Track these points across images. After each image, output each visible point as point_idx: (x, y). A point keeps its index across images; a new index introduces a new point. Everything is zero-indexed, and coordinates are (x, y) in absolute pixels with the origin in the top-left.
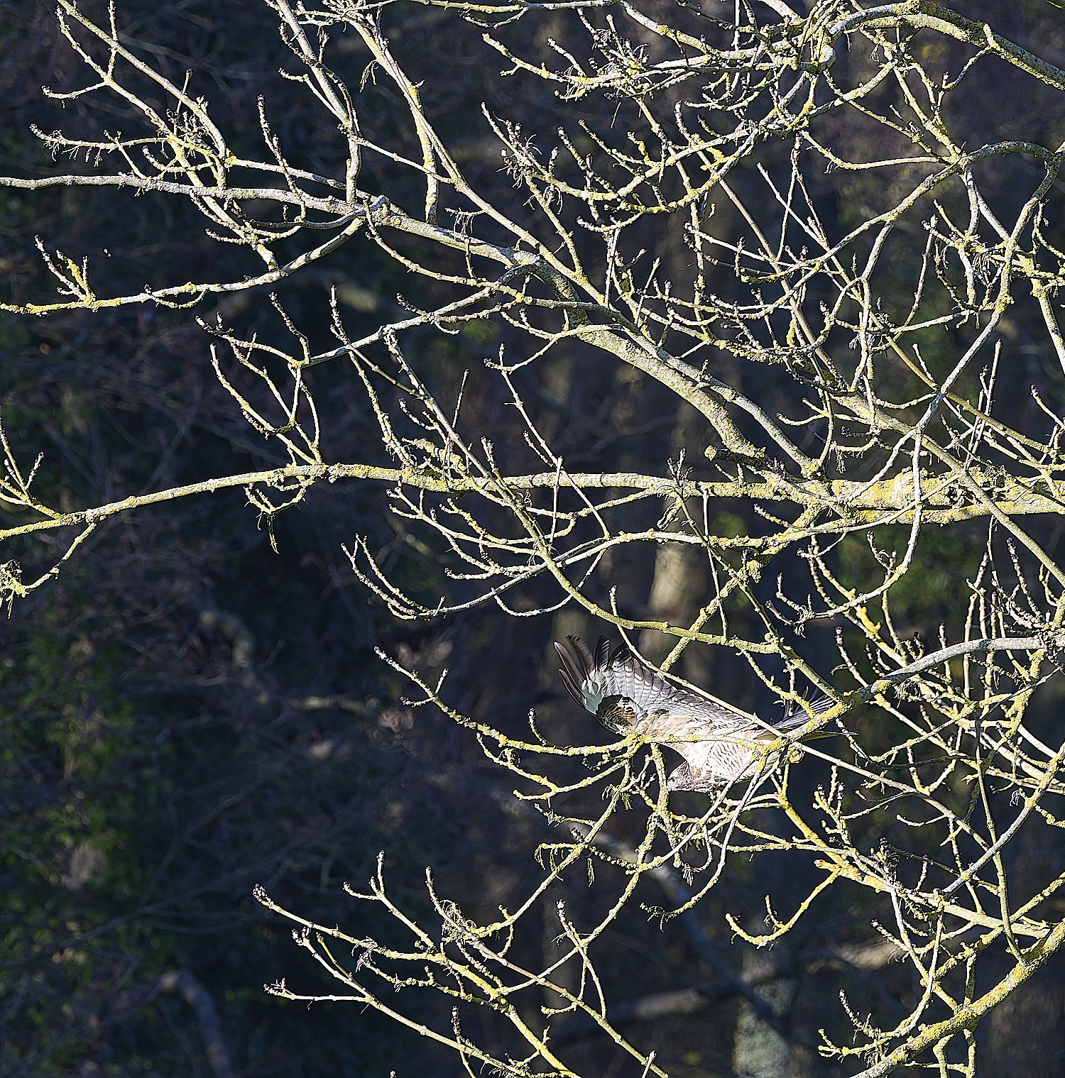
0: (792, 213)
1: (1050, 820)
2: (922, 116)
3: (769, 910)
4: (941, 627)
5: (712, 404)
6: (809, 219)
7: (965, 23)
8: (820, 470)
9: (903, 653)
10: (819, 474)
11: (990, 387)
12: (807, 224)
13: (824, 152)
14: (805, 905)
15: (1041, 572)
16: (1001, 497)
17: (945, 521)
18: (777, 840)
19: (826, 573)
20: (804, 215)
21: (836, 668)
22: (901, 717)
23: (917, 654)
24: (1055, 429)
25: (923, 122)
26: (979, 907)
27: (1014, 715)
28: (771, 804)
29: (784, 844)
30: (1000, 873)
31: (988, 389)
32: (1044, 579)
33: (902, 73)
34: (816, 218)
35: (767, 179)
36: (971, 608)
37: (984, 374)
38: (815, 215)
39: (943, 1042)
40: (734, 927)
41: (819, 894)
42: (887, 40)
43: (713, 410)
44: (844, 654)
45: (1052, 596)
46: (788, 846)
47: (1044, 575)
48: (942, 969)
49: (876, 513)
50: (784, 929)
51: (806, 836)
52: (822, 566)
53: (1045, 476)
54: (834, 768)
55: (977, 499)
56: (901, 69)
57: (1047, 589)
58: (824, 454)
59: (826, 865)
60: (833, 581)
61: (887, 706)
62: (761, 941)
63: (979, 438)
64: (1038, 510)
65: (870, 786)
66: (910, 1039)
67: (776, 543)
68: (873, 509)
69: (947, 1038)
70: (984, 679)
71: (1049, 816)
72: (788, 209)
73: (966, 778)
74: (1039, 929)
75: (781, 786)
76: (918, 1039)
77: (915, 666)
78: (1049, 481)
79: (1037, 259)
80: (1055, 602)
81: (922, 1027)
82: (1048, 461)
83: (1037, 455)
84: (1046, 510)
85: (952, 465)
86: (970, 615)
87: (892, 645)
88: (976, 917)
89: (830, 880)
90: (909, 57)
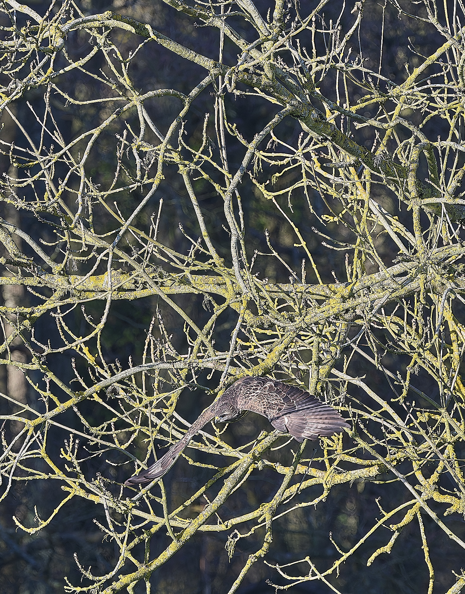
0: (46, 129)
1: (191, 462)
2: (117, 75)
3: (36, 514)
4: (130, 357)
5: (3, 234)
6: (55, 132)
7: (137, 24)
8: (63, 270)
9: (109, 372)
10: (62, 272)
11: (157, 224)
12: (54, 134)
13: (64, 95)
14: (56, 511)
15: (185, 327)
16: (162, 285)
17: (132, 298)
18: (41, 473)
19: (66, 328)
20: (52, 129)
21: (72, 381)
22: (109, 407)
23: (118, 371)
24: (192, 247)
25: (118, 78)
26: (152, 511)
27: (171, 405)
28: (37, 456)
29: (44, 476)
30: (163, 491)
31: (155, 225)
32: (186, 331)
33: (106, 51)
34: (59, 131)
35: (32, 110)
36: (146, 347)
37: (153, 217)
38: (58, 129)
39: (132, 585)
40: (17, 523)
41: (64, 505)
42: (98, 33)
43: (4, 237)
44: (76, 373)
45: (191, 340)
46: (46, 477)
47: (186, 328)
48: (132, 545)
49: (94, 294)
50: (44, 524)
51: (56, 473)
52: (63, 324)
53: (187, 273)
54: (71, 435)
55: (150, 285)
56: (106, 49)
57: (188, 336)
58: (64, 261)
59: (67, 489)
60: (70, 332)
61: (100, 401)
62: (32, 531)
63: (150, 252)
64: (183, 291)
65: (92, 444)
66: (114, 583)
67: (39, 311)
68: (93, 291)
69: (135, 582)
70: (154, 386)
71: (190, 460)
72: (44, 127)
73: (145, 440)
74: (185, 523)
75: (42, 445)
76: (118, 583)
77: (115, 377)
78: (189, 275)
79: (180, 153)
80: (192, 343)
81: (121, 576)
82: (188, 265)
83: (182, 261)
84: (187, 291)
85: (136, 267)
86: (145, 350)
87: (102, 368)
88: (150, 517)
89: (70, 497)
90: (110, 42)
